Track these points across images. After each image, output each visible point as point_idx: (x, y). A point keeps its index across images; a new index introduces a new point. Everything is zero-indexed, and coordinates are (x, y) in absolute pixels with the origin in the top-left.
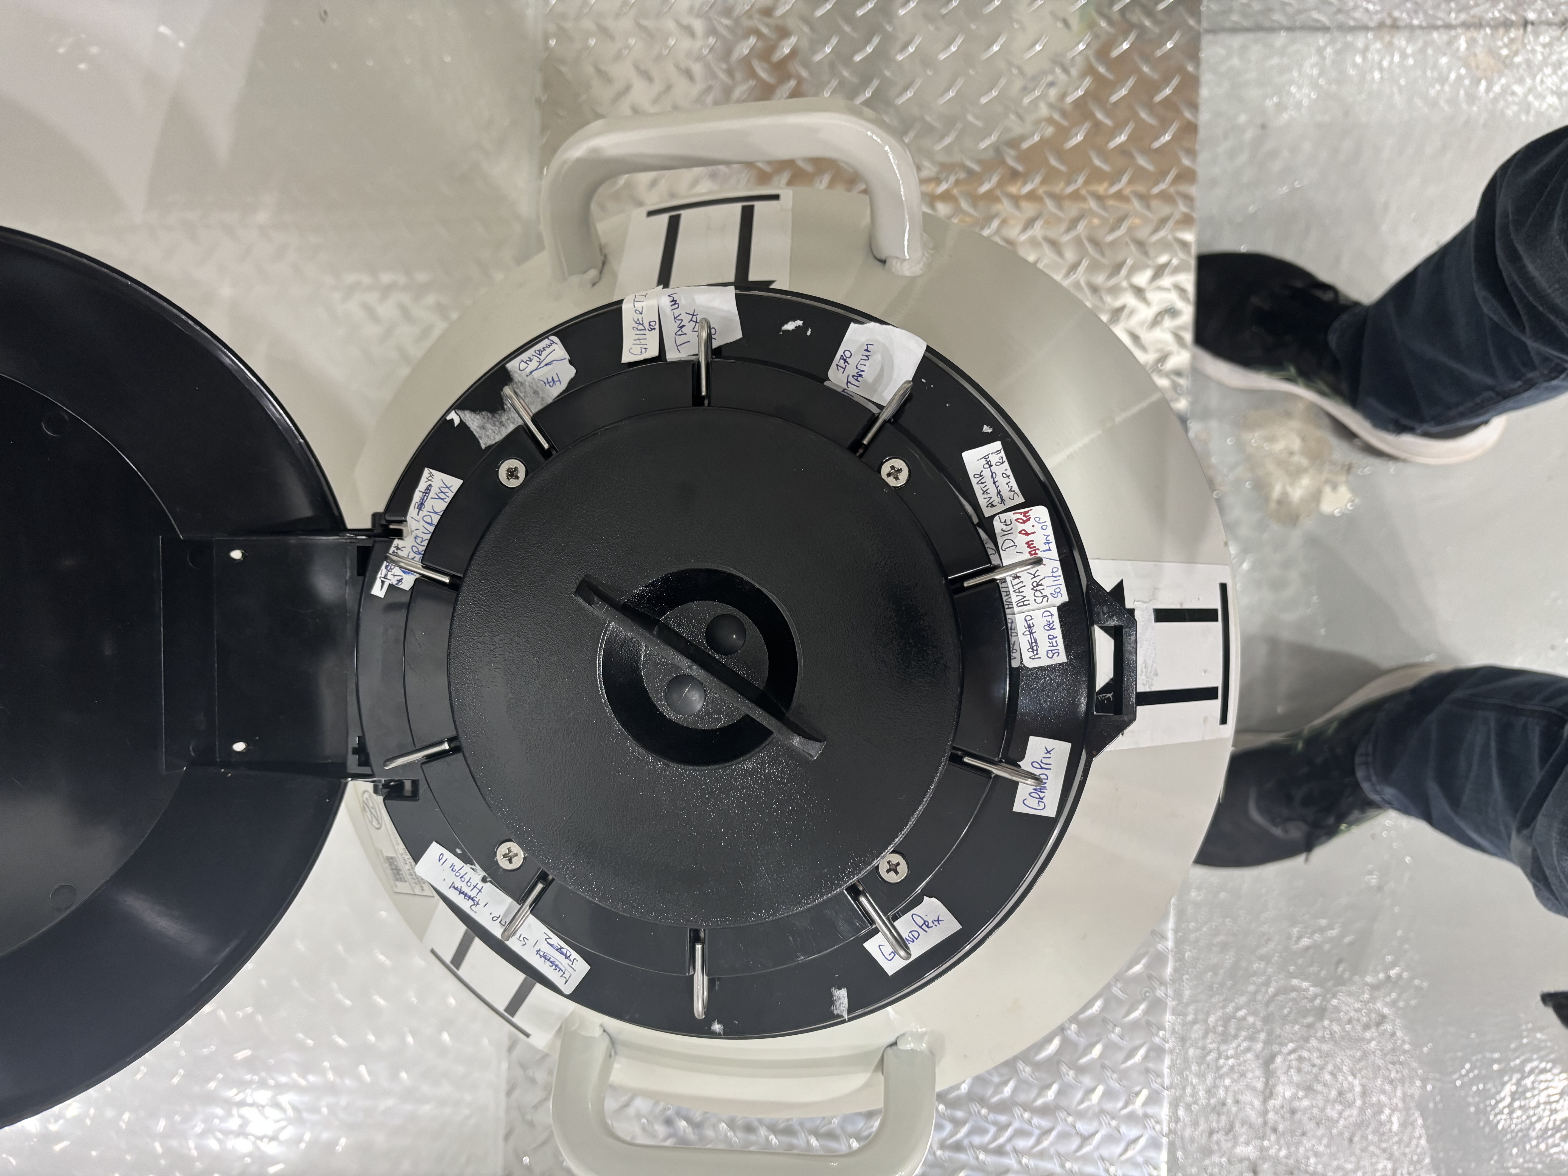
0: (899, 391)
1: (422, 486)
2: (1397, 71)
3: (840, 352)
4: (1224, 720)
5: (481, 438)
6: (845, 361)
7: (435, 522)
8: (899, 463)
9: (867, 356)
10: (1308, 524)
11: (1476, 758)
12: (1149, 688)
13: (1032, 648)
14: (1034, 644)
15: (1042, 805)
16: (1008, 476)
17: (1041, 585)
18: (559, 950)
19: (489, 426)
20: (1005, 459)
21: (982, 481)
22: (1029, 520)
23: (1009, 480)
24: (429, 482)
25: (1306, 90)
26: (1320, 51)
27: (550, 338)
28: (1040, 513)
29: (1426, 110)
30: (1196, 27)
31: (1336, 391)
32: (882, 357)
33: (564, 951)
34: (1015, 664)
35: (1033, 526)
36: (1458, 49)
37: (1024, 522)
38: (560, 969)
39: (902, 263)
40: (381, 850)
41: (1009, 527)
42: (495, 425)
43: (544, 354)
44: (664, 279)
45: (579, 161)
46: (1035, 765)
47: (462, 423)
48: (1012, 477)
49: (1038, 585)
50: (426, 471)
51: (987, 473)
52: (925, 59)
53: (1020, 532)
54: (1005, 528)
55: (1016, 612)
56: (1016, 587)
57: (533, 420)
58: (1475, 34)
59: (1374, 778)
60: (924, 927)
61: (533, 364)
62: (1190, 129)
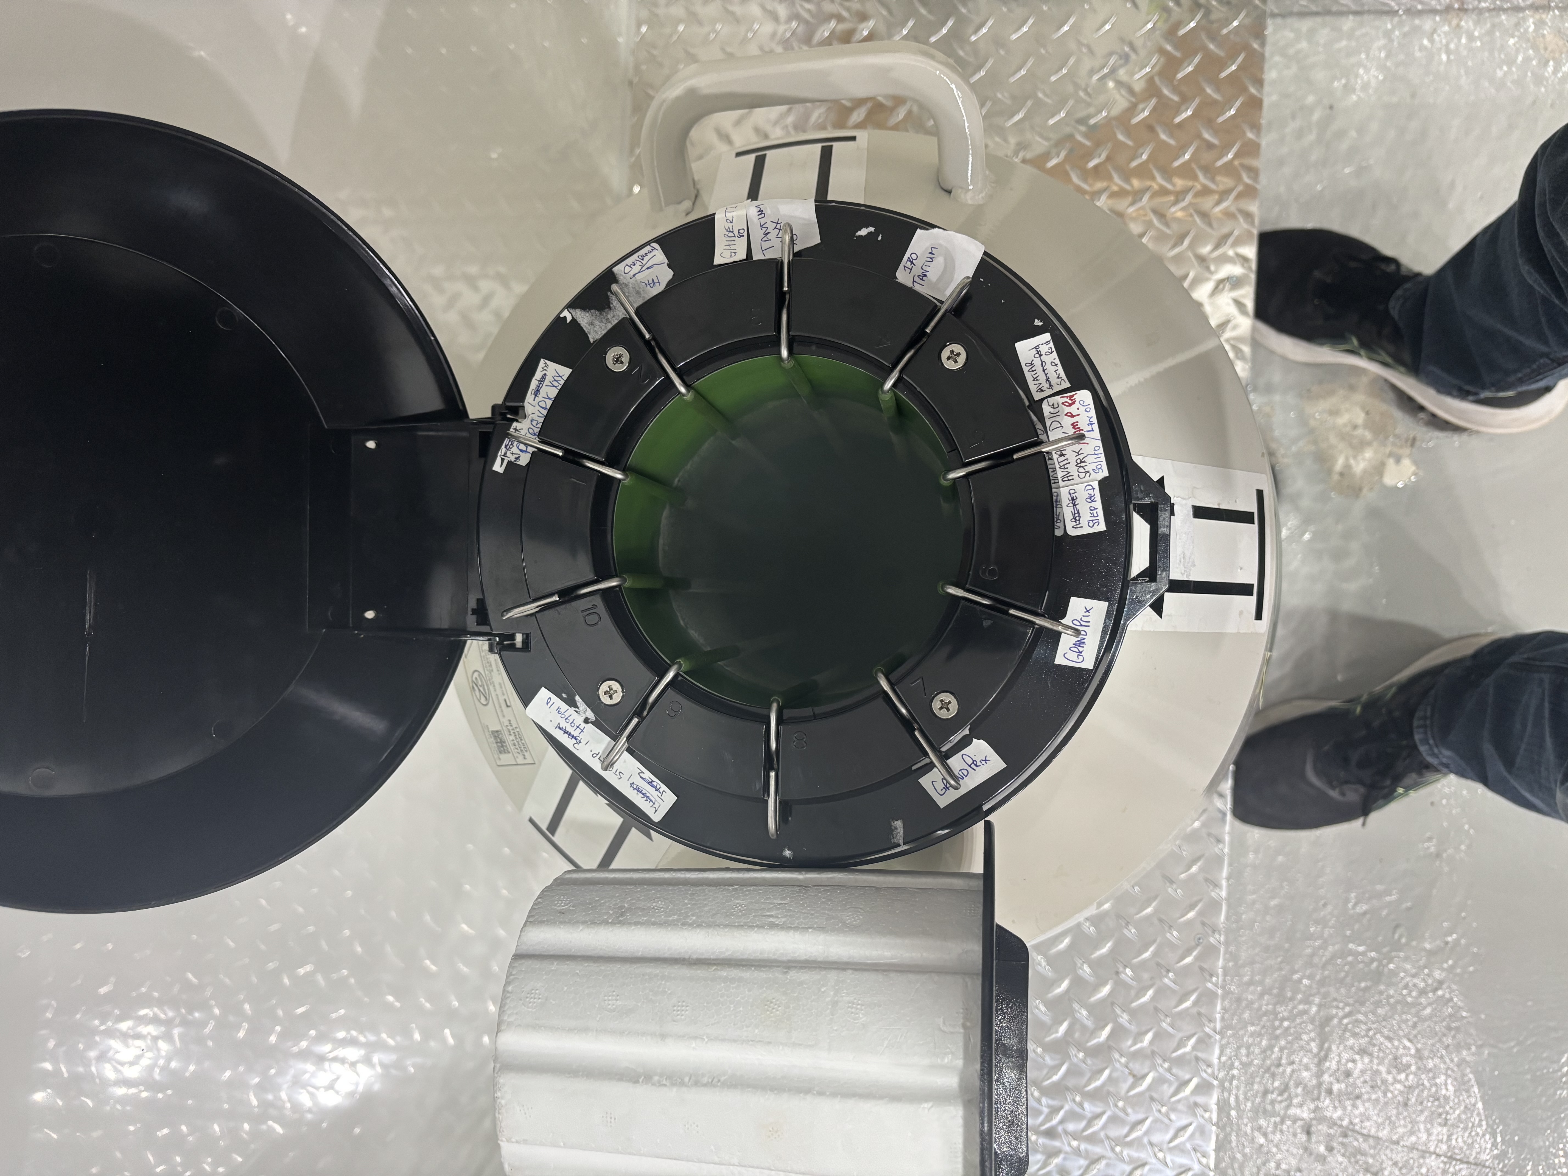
0: (959, 285)
1: (538, 375)
2: (1465, 53)
3: (907, 255)
4: (1259, 616)
5: (590, 333)
6: (912, 263)
7: (548, 407)
8: (957, 348)
9: (931, 258)
10: (1369, 496)
11: (1531, 718)
12: (1187, 576)
13: (1075, 518)
14: (1077, 515)
15: (1081, 658)
16: (1056, 365)
17: (1084, 462)
18: (651, 783)
19: (597, 322)
20: (1054, 349)
21: (1033, 369)
22: (1074, 403)
23: (1057, 368)
24: (545, 372)
25: (1373, 72)
26: (1388, 34)
27: (652, 244)
28: (1084, 396)
29: (1493, 91)
30: (1264, 7)
31: (1398, 361)
32: (945, 259)
33: (655, 784)
34: (1058, 533)
35: (1078, 409)
36: (1526, 31)
37: (1070, 405)
38: (651, 800)
39: (966, 193)
40: (487, 726)
41: (1057, 410)
42: (602, 322)
43: (646, 259)
44: (753, 194)
45: (677, 99)
46: (1075, 622)
47: (574, 320)
48: (1059, 365)
49: (1081, 462)
50: (542, 361)
51: (1037, 362)
52: (998, 41)
53: (1066, 415)
54: (1052, 410)
55: (1061, 486)
56: (1062, 464)
57: (636, 313)
58: (1544, 16)
59: (1431, 742)
60: (973, 766)
61: (637, 268)
62: (1256, 104)
